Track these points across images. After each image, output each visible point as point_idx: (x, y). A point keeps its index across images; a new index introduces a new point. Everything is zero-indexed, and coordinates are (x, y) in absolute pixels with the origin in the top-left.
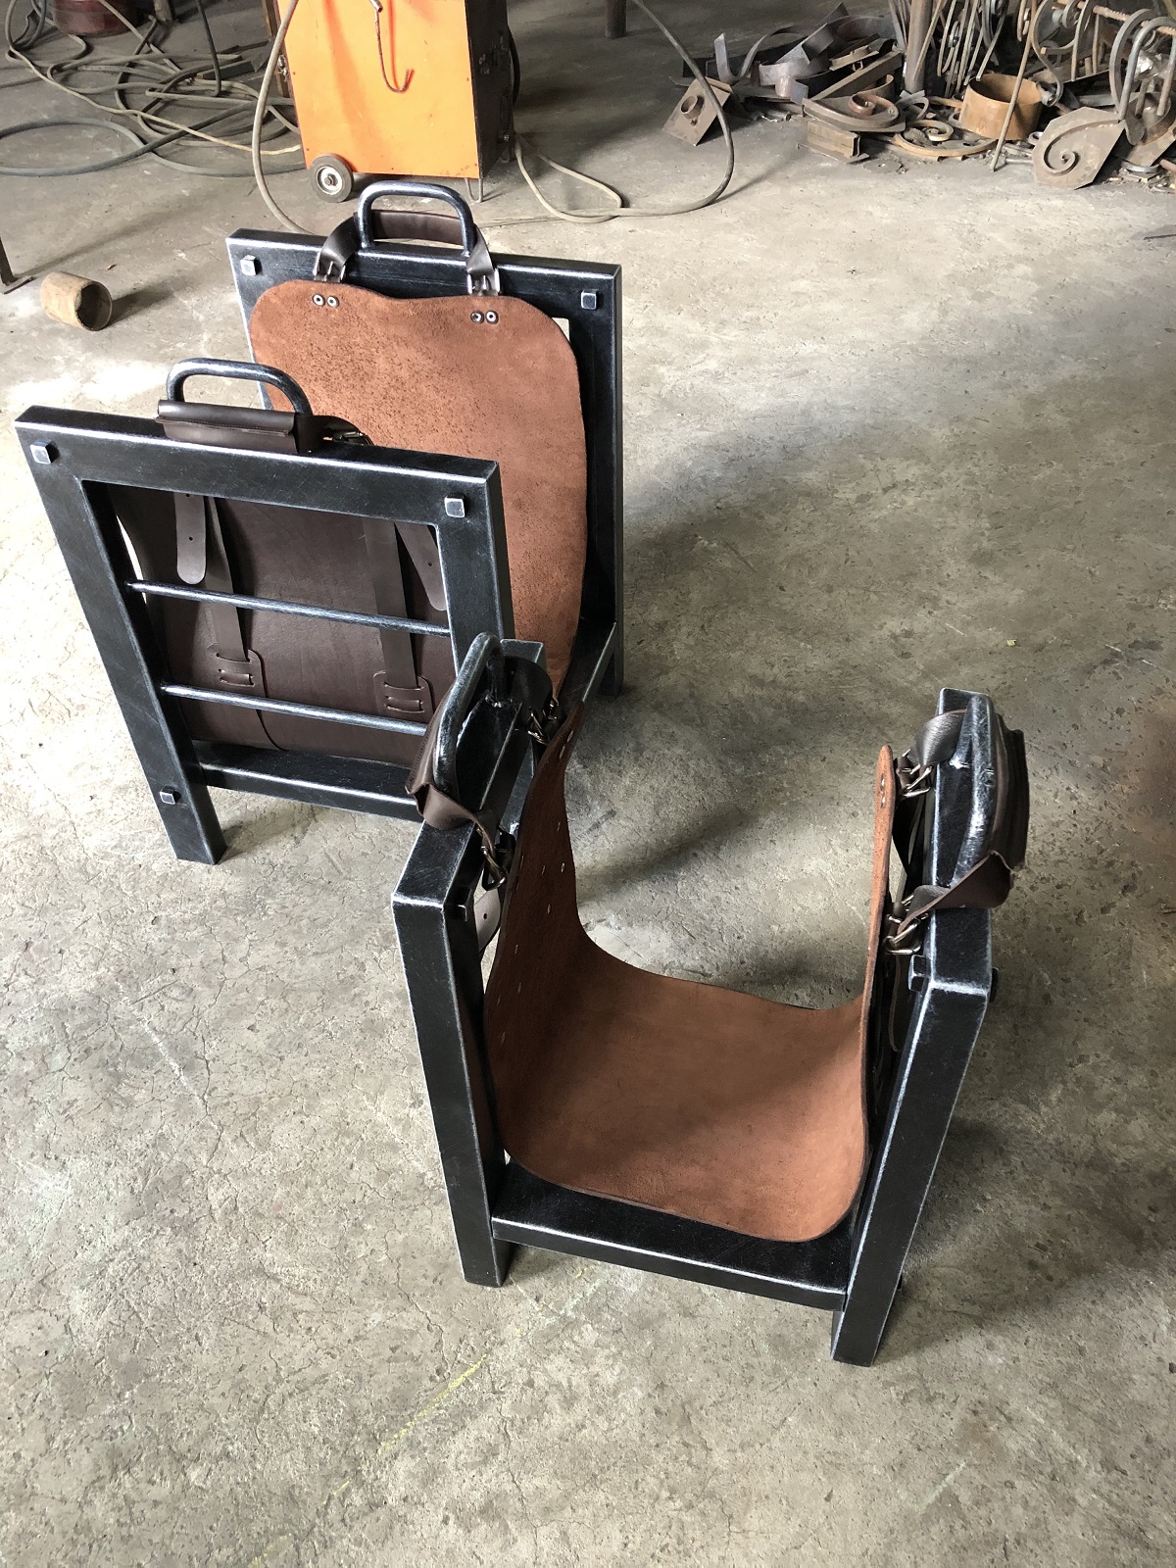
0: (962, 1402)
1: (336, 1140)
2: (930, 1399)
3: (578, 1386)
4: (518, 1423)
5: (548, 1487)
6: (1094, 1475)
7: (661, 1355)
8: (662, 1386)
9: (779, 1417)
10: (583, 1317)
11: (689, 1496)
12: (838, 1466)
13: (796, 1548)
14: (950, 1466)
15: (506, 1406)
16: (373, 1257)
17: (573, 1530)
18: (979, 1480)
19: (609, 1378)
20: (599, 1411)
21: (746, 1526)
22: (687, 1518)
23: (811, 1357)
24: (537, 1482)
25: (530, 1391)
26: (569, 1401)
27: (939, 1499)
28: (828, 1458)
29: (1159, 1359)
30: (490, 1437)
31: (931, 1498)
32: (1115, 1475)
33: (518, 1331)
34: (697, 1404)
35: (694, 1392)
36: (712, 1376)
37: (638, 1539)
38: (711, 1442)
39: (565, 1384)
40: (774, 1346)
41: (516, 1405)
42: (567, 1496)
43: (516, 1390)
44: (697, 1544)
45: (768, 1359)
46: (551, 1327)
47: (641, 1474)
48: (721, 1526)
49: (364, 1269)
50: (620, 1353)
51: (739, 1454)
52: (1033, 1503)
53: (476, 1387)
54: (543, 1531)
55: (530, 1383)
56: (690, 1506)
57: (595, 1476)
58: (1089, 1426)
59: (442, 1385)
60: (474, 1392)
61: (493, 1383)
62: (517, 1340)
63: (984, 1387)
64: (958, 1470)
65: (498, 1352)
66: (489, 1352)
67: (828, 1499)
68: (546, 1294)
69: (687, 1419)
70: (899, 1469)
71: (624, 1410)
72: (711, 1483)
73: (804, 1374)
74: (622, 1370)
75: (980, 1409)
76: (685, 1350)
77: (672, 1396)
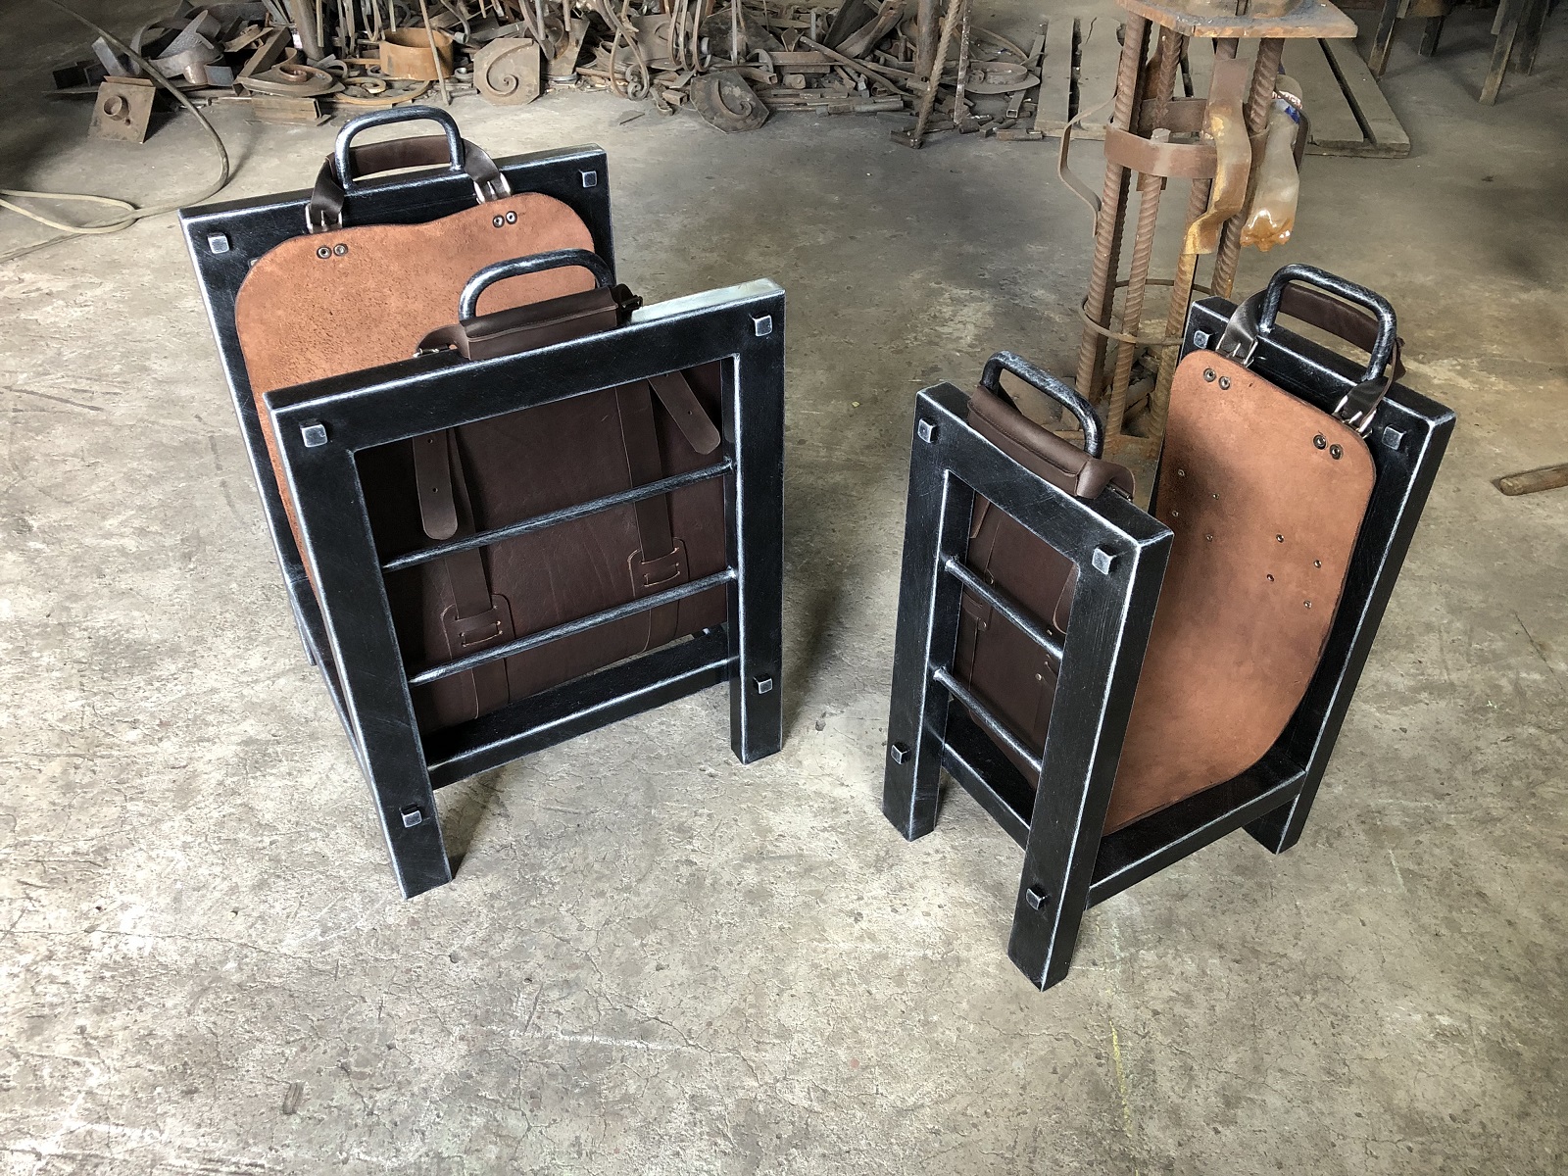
0: (1352, 822)
1: (833, 985)
2: (1339, 834)
3: (1181, 989)
4: (1179, 1040)
5: (1240, 1055)
6: (1441, 806)
7: (1198, 931)
8: (1221, 947)
9: (1292, 907)
10: (1133, 950)
11: (1308, 987)
12: (1347, 905)
13: (1384, 962)
14: (1387, 857)
15: (1160, 1037)
16: (964, 1033)
17: (1283, 1064)
18: (1407, 853)
19: (1191, 967)
20: (1209, 990)
21: (1350, 975)
22: (1322, 999)
23: (1265, 863)
24: (1231, 1059)
25: (1161, 1017)
26: (1188, 1001)
27: (1403, 877)
28: (1338, 904)
29: (1394, 731)
30: (1176, 1063)
31: (1400, 880)
32: (1447, 798)
33: (1109, 991)
34: (1249, 938)
35: (1239, 934)
36: (1237, 917)
37: (1317, 1034)
38: (1281, 951)
39: (1174, 994)
40: (1242, 874)
41: (1165, 1032)
42: (1255, 1050)
43: (1153, 1024)
44: (1344, 1007)
45: (1250, 883)
46: (1123, 972)
47: (1273, 1001)
48: (1340, 987)
49: (968, 1045)
50: (1177, 950)
51: (1300, 943)
52: (1437, 842)
53: (1130, 1044)
54: (1270, 1080)
55: (1156, 1013)
56: (1315, 993)
57: (1253, 1025)
58: (1411, 786)
59: (1111, 1062)
60: (1133, 1049)
61: (1136, 1032)
62: (1116, 997)
63: (1350, 807)
64: (1392, 856)
65: (1113, 1013)
66: (1110, 1019)
67: (1364, 925)
68: (1096, 956)
69: (1254, 952)
70: (1371, 879)
71: (1220, 978)
72: (1308, 970)
73: (1274, 875)
74: (1191, 958)
75: (1363, 819)
76: (1205, 917)
77: (1233, 947)
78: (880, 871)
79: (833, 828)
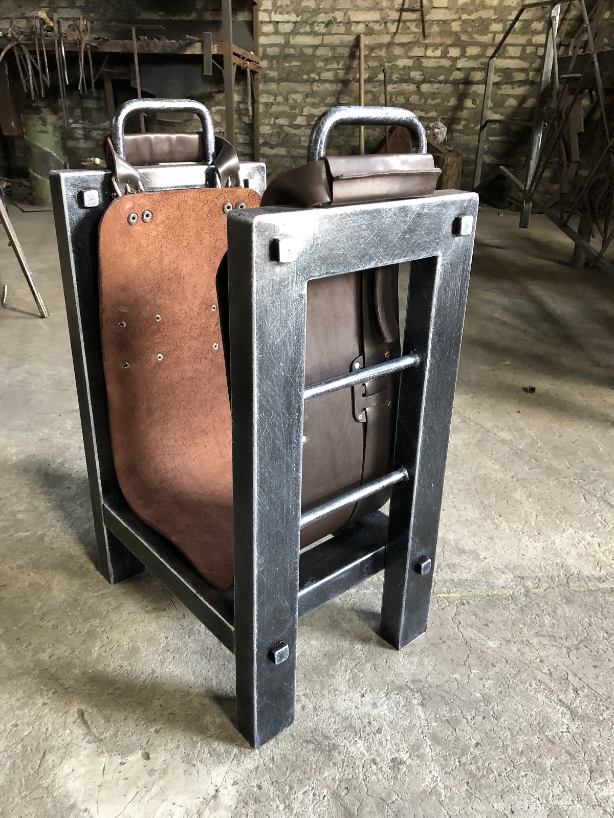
78: (335, 747)
79: (285, 799)
